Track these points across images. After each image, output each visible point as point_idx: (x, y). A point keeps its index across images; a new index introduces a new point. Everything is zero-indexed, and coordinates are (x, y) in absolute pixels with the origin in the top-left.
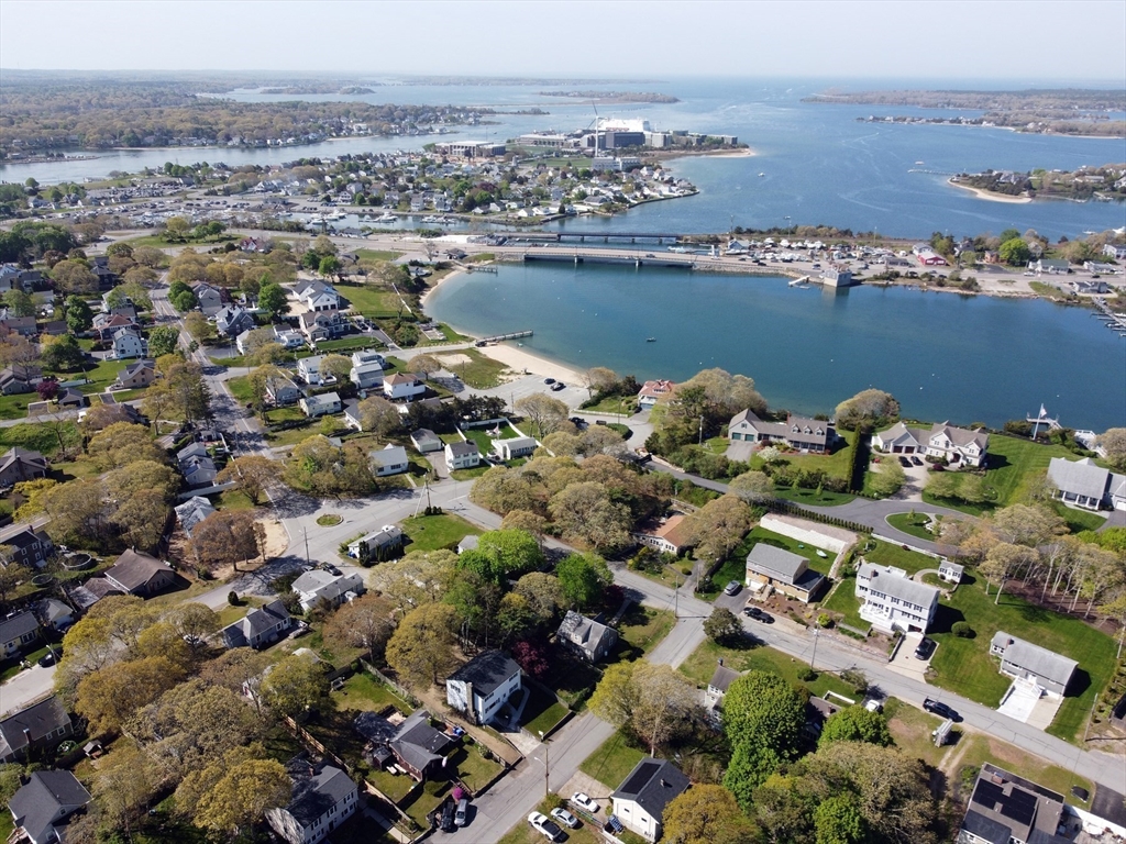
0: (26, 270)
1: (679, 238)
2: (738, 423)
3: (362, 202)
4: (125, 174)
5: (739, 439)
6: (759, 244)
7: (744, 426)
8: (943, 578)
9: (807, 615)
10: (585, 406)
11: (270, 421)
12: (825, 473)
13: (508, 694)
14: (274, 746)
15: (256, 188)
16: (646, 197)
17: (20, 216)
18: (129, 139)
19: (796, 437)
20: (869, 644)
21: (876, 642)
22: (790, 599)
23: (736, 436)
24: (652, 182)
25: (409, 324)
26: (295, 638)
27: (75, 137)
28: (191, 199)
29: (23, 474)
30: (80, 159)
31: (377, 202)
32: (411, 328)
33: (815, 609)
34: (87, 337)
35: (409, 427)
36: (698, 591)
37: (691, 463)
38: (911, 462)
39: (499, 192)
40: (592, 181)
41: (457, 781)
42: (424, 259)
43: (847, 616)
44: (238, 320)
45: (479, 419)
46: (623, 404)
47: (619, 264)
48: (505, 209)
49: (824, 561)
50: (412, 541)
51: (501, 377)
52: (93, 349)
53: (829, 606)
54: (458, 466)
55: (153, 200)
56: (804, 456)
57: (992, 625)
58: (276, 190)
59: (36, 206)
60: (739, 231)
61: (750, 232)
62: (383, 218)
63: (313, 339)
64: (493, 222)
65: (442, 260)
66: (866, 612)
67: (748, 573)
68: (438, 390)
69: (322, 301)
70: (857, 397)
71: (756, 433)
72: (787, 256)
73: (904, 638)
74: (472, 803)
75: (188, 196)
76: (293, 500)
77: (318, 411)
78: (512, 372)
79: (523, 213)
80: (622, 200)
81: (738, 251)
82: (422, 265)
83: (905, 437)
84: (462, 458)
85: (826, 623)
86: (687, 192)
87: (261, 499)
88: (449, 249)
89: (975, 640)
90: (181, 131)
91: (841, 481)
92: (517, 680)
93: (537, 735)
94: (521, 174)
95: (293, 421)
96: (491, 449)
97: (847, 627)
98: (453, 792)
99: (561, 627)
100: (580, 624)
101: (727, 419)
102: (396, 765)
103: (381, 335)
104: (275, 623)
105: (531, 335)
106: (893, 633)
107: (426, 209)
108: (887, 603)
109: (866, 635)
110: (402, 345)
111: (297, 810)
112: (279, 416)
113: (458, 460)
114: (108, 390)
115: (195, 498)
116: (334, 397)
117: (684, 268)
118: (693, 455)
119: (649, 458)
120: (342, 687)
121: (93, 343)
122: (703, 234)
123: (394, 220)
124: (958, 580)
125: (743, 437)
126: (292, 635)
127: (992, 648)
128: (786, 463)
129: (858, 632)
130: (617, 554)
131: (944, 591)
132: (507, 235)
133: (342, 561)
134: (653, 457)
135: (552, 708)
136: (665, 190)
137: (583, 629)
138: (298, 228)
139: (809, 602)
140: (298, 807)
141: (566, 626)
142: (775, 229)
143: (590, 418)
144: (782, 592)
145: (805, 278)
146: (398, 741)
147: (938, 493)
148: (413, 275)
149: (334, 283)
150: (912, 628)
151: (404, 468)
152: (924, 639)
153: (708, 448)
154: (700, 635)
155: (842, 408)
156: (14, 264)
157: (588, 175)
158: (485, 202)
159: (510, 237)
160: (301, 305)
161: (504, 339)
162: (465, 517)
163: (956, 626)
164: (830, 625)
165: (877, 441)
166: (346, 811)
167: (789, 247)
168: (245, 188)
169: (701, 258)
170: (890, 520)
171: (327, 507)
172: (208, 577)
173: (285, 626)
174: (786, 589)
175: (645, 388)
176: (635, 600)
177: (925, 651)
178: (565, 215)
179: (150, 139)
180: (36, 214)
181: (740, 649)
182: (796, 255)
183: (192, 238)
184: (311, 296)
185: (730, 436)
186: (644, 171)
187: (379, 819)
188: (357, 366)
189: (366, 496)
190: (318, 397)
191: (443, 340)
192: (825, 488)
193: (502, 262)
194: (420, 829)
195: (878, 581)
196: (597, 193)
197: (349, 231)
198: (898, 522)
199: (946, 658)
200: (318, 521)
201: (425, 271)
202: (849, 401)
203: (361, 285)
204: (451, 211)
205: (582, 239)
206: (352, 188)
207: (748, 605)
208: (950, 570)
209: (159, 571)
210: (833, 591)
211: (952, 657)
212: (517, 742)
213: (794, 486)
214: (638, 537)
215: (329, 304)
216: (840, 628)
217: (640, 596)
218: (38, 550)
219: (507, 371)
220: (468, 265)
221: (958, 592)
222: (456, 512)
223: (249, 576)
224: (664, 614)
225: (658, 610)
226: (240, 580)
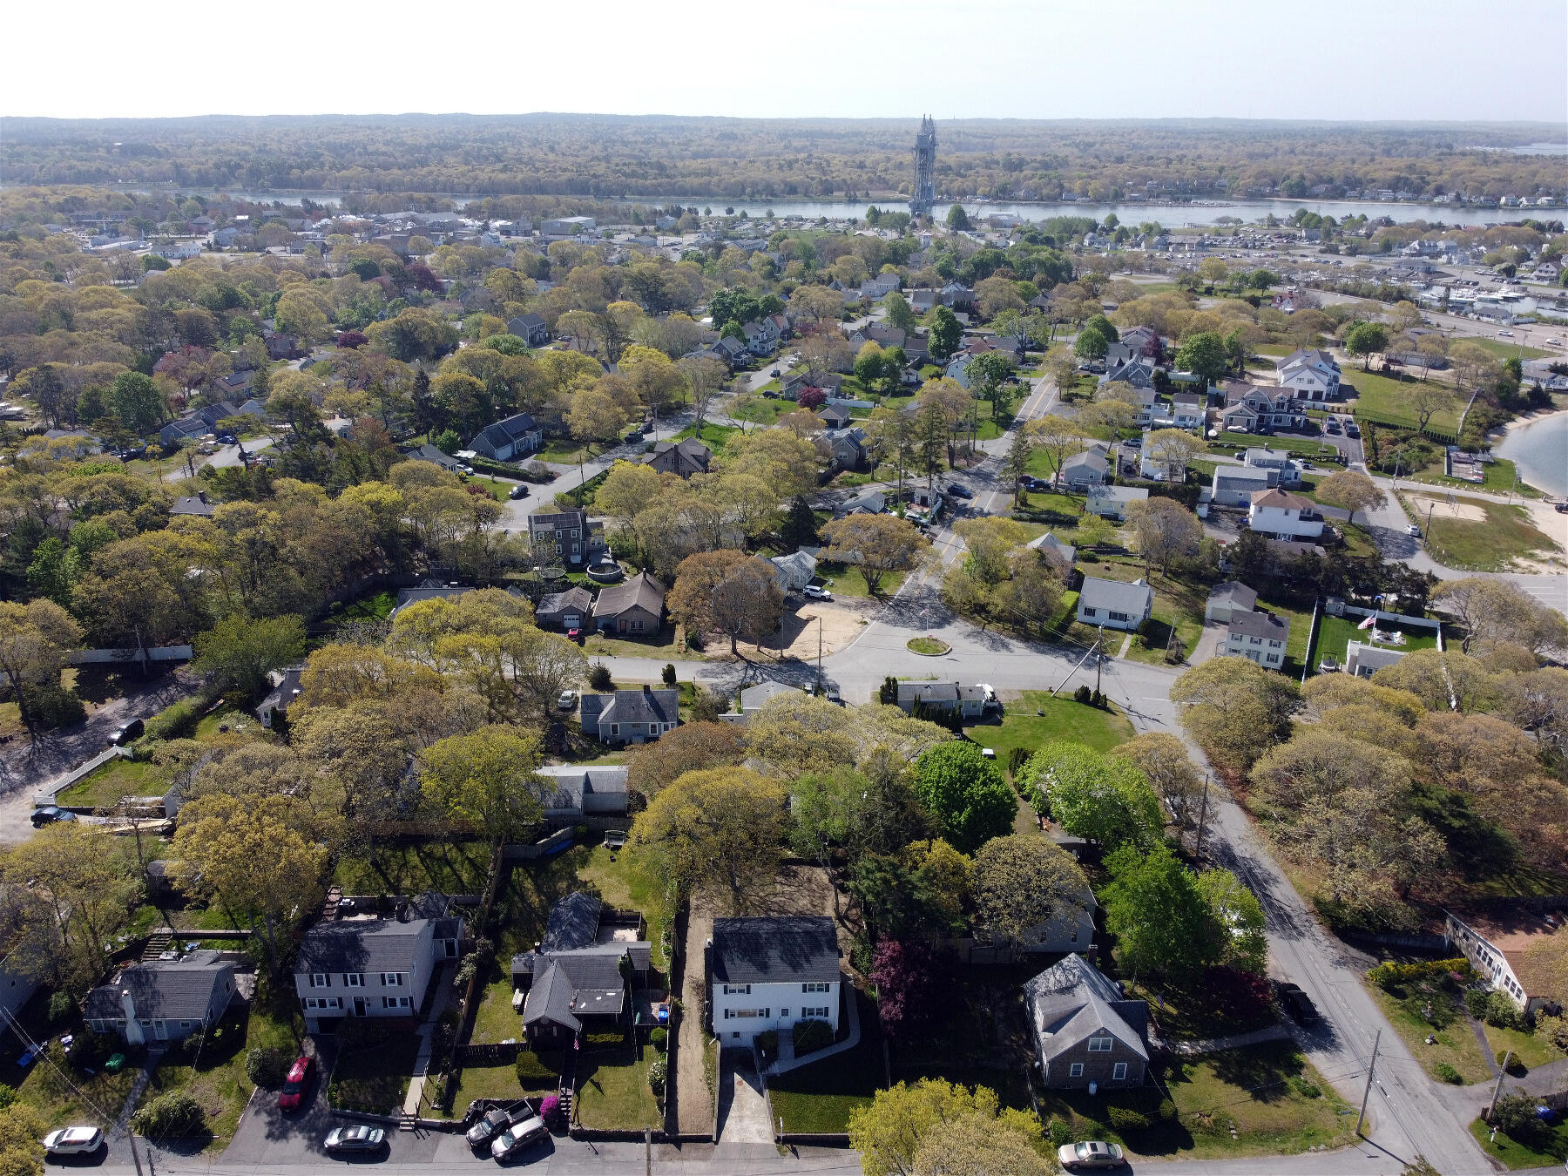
4: (1239, 223)
11: (1024, 503)
15: (1405, 250)
18: (1291, 186)
25: (1429, 444)
32: (1425, 450)
36: (1492, 1119)
41: (567, 1084)
50: (999, 723)
51: (1520, 561)
58: (1436, 254)
59: (1091, 244)
74: (554, 1140)
75: (1294, 251)
76: (922, 605)
84: (1245, 644)
87: (886, 589)
92: (829, 1002)
93: (779, 1125)
95: (1057, 514)
98: (547, 1095)
99: (1040, 978)
100: (1067, 990)
103: (1353, 448)
104: (648, 720)
110: (1378, 469)
112: (1040, 502)
113: (1236, 645)
116: (1138, 495)
120: (621, 848)
137: (1063, 1004)
141: (1049, 979)
146: (552, 959)
148: (1532, 386)
149: (1367, 370)
151: (1133, 624)
171: (952, 631)
172: (698, 645)
176: (1302, 1039)
179: (1321, 188)
187: (425, 1049)
190: (1114, 488)
191: (1472, 482)
200: (912, 641)
203: (1410, 379)
209: (636, 607)
212: (741, 1107)
215: (1311, 389)
217: (1320, 1032)
219: (1547, 555)
222: (1135, 720)
223: (740, 665)
224: (1337, 1111)
225: (1331, 1093)
226: (723, 664)
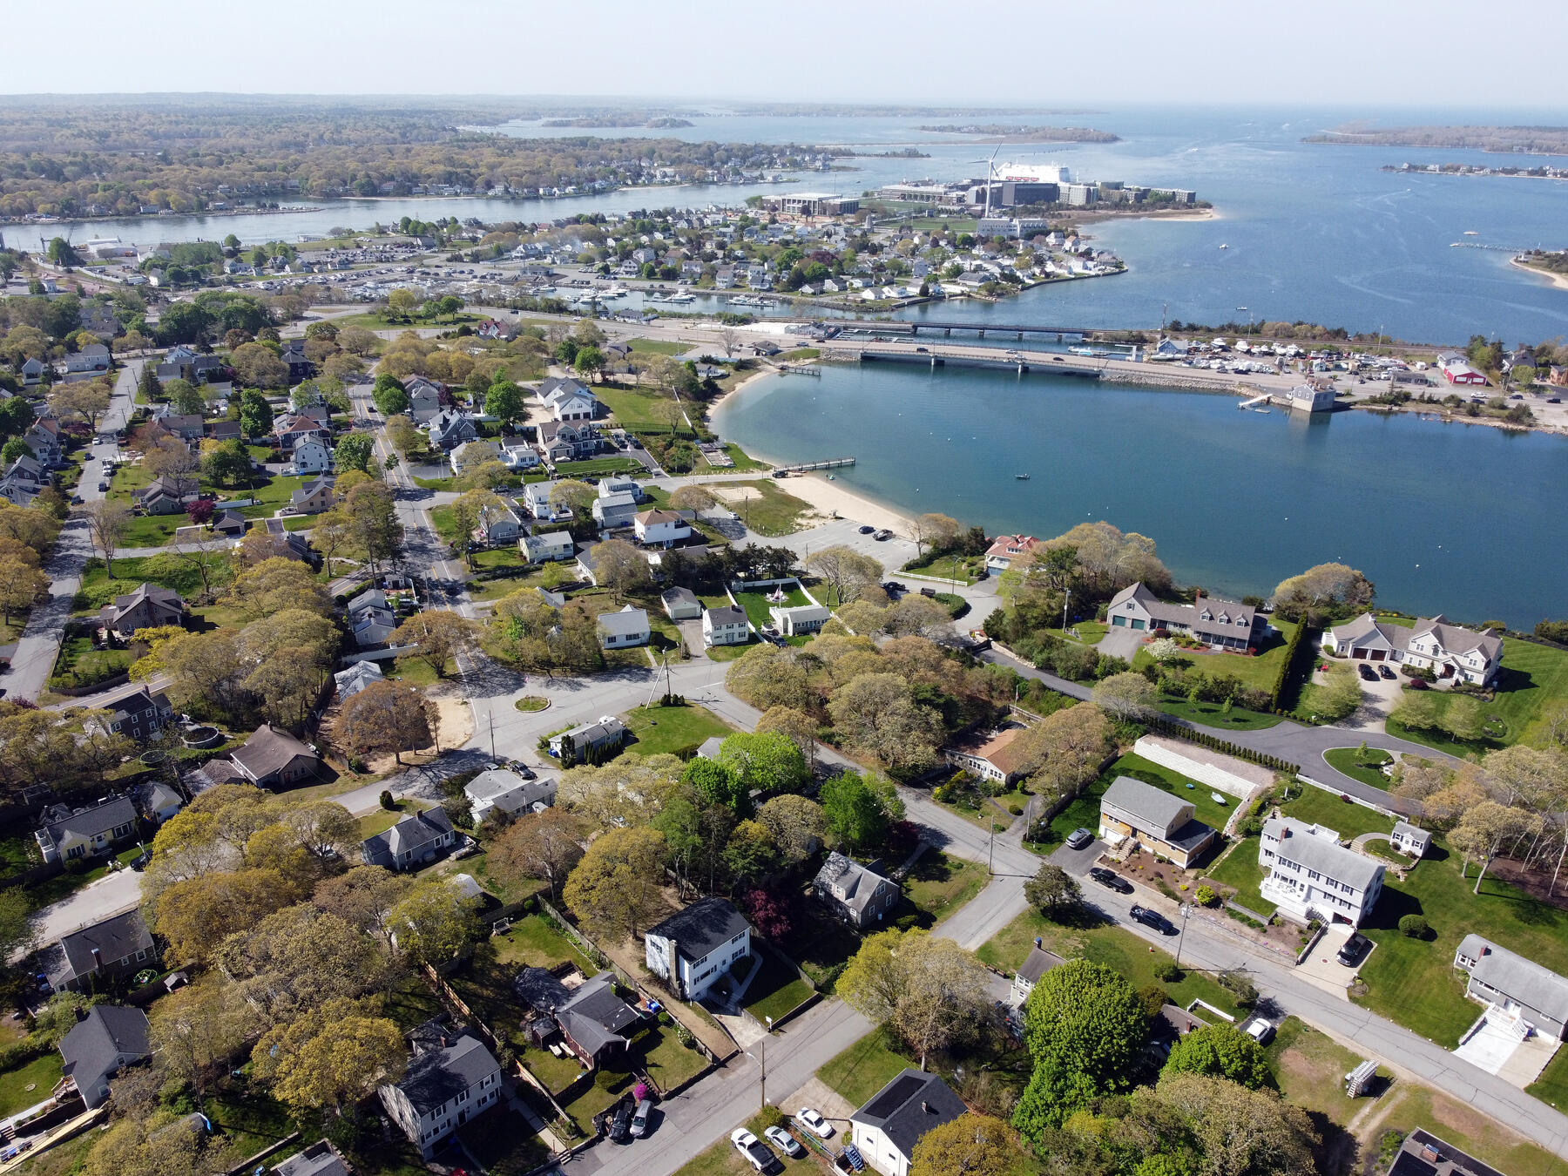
0: (204, 355)
1: (1086, 335)
2: (1123, 603)
3: (651, 275)
4: (351, 232)
5: (1123, 624)
6: (1203, 346)
7: (1130, 606)
8: (1397, 847)
9: (1182, 886)
10: (910, 567)
11: (477, 566)
12: (1240, 683)
13: (729, 961)
14: (405, 1003)
15: (514, 254)
16: (1048, 275)
17: (212, 284)
18: (362, 186)
19: (1206, 627)
20: (1270, 936)
21: (1280, 934)
22: (1161, 861)
23: (1118, 620)
24: (1061, 254)
25: (685, 443)
26: (458, 859)
27: (295, 182)
28: (428, 267)
29: (152, 618)
30: (299, 211)
31: (671, 275)
32: (687, 448)
33: (1196, 878)
34: (264, 444)
35: (660, 583)
36: (1028, 839)
37: (1044, 655)
38: (1378, 673)
39: (840, 264)
40: (974, 252)
41: (641, 1074)
42: (721, 355)
43: (1242, 892)
44: (456, 429)
45: (759, 578)
46: (964, 566)
47: (994, 369)
48: (845, 289)
49: (1222, 810)
50: (637, 740)
51: (799, 521)
52: (269, 461)
53: (1217, 875)
54: (719, 641)
55: (381, 266)
56: (1216, 655)
57: (1464, 924)
58: (540, 255)
59: (233, 272)
60: (1176, 327)
61: (1192, 328)
62: (677, 297)
63: (552, 459)
64: (827, 306)
65: (744, 357)
66: (1270, 889)
67: (1103, 819)
68: (709, 535)
69: (572, 406)
70: (1308, 574)
71: (1147, 618)
72: (1242, 364)
73: (1324, 931)
74: (659, 1107)
75: (425, 262)
76: (490, 674)
77: (542, 555)
78: (816, 515)
79: (868, 295)
80: (1013, 279)
81: (1170, 356)
82: (718, 363)
83: (1370, 636)
84: (724, 630)
85: (1207, 899)
86: (1109, 269)
87: (449, 670)
88: (757, 341)
89: (1435, 944)
90: (429, 176)
91: (1262, 694)
92: (744, 942)
93: (764, 1022)
94: (876, 239)
95: (507, 568)
96: (768, 620)
97: (1239, 909)
98: (634, 1088)
99: (820, 874)
100: (846, 871)
101: (1108, 597)
102: (562, 1044)
103: (645, 457)
104: (433, 837)
105: (853, 465)
106: (1308, 922)
107: (736, 286)
108: (1302, 877)
109: (1266, 923)
110: (671, 471)
111: (415, 1092)
112: (489, 560)
113: (718, 633)
114: (277, 515)
115: (362, 663)
116: (565, 538)
117: (1087, 378)
118: (1049, 643)
119: (987, 645)
120: (509, 930)
121: (269, 452)
122: (1121, 330)
123: (691, 300)
124: (1419, 853)
125: (1129, 623)
126: (454, 856)
127: (1458, 958)
128: (1185, 664)
129: (1253, 916)
130: (919, 778)
131: (1394, 868)
132: (843, 324)
133: (539, 760)
134: (994, 644)
135: (791, 987)
136: (1077, 266)
137: (849, 880)
138: (559, 308)
139: (1189, 867)
140: (416, 1087)
141: (827, 874)
142: (1230, 326)
143: (915, 584)
144: (1150, 850)
145: (1265, 397)
146: (567, 1012)
147: (1409, 723)
148: (702, 377)
149: (594, 384)
150: (1338, 919)
151: (644, 639)
152: (1354, 936)
153: (1075, 638)
154: (1021, 903)
155: (1285, 587)
156: (191, 347)
157: (970, 242)
158: (818, 278)
159: (845, 328)
160: (544, 411)
161: (815, 469)
162: (717, 713)
163: (1406, 920)
164: (1214, 903)
165: (1329, 639)
166: (484, 1099)
167: (1248, 352)
168: (500, 253)
169: (1113, 364)
170: (1329, 756)
171: (533, 687)
172: (362, 769)
173: (447, 843)
174: (1157, 845)
175: (996, 545)
176: (935, 844)
177: (1353, 953)
178: (929, 298)
179: (389, 186)
180: (231, 283)
181: (1076, 927)
182: (1256, 364)
183: (419, 317)
184: (559, 400)
185: (1110, 620)
186: (1051, 239)
187: (528, 1114)
188: (604, 497)
189: (587, 674)
190: (543, 536)
191: (729, 467)
192: (1237, 703)
193: (829, 362)
194: (582, 1135)
195: (1291, 846)
196: (979, 268)
197: (627, 314)
198: (1341, 761)
199: (1385, 967)
200: (517, 705)
201: (721, 371)
202: (1295, 579)
203: (629, 387)
204: (770, 290)
205: (947, 332)
206: (640, 255)
207: (1097, 865)
208: (1408, 837)
209: (297, 757)
210: (1225, 855)
211: (1393, 966)
212: (734, 1028)
213: (1191, 698)
214: (952, 755)
215: (581, 411)
216: (1229, 909)
217: (941, 839)
218: (153, 718)
219: (810, 513)
220: (780, 364)
221: (1418, 870)
222: (705, 705)
223: (414, 772)
224: (974, 869)
225: (966, 862)
226: (400, 776)
